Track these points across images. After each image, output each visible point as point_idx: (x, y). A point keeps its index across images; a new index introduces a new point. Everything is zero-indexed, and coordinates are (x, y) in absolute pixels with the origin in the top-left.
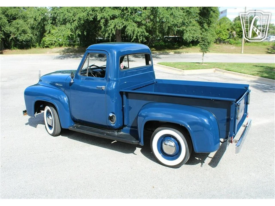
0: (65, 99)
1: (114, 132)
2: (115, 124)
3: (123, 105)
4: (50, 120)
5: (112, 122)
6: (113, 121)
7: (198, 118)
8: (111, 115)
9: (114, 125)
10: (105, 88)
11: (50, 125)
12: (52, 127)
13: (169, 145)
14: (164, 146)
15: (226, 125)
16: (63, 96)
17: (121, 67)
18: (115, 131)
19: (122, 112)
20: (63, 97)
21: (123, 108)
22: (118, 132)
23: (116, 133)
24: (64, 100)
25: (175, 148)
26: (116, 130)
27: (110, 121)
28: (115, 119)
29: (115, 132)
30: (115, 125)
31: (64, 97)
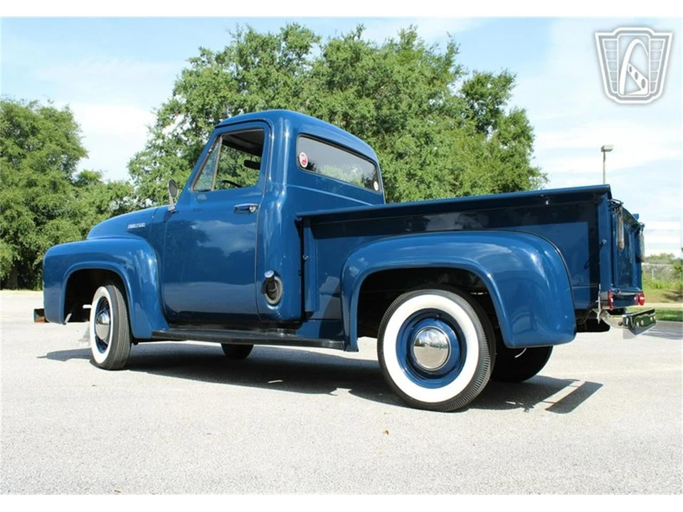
0: (150, 262)
1: (276, 331)
2: (281, 305)
3: (302, 253)
4: (105, 324)
5: (272, 299)
6: (273, 295)
7: (510, 251)
8: (269, 275)
9: (277, 308)
10: (257, 207)
11: (101, 338)
12: (107, 346)
13: (432, 345)
14: (416, 350)
15: (588, 269)
16: (144, 252)
17: (301, 161)
18: (278, 329)
19: (300, 277)
20: (145, 255)
21: (303, 261)
22: (285, 332)
23: (282, 334)
24: (147, 265)
25: (447, 350)
26: (281, 326)
27: (266, 294)
28: (280, 290)
29: (280, 332)
30: (280, 310)
31: (147, 255)
